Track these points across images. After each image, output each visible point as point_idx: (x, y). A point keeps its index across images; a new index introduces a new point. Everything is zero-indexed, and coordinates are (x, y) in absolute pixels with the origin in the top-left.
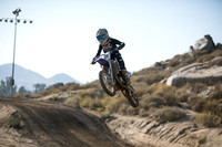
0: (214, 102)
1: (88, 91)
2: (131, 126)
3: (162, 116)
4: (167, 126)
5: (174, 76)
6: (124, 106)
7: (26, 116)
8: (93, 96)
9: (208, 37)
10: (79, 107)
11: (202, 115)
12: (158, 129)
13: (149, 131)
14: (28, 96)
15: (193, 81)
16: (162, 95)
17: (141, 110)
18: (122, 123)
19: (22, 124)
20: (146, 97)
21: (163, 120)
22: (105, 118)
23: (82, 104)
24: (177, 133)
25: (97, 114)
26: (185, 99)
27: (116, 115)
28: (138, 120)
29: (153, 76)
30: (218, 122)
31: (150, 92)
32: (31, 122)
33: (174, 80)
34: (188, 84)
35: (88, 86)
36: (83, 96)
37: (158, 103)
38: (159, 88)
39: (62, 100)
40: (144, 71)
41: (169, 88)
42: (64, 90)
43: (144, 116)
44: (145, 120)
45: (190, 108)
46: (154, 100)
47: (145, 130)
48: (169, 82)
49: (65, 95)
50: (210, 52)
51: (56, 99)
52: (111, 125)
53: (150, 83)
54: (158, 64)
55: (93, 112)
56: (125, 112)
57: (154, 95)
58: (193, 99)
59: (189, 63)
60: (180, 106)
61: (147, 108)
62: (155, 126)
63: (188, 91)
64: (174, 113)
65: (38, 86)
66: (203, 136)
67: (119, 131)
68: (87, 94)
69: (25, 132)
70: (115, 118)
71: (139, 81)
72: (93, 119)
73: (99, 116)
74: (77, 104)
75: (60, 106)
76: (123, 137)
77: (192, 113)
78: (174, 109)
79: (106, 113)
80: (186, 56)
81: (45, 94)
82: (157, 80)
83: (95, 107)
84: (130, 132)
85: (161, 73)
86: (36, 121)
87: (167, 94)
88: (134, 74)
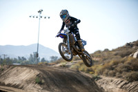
2: (111, 83)
3: (131, 77)
4: (134, 83)
6: (106, 70)
7: (45, 76)
10: (78, 71)
12: (127, 85)
13: (122, 86)
14: (47, 64)
16: (130, 64)
17: (117, 73)
18: (105, 82)
19: (43, 81)
20: (121, 65)
21: (131, 80)
22: (94, 78)
23: (80, 69)
25: (90, 75)
27: (101, 76)
28: (115, 79)
29: (125, 52)
31: (123, 62)
32: (49, 80)
36: (81, 64)
38: (129, 59)
39: (68, 67)
40: (119, 49)
41: (135, 60)
43: (119, 77)
44: (120, 80)
46: (126, 67)
47: (119, 86)
48: (135, 56)
49: (70, 63)
51: (64, 66)
52: (98, 83)
53: (123, 56)
54: (128, 44)
55: (87, 75)
56: (107, 75)
57: (126, 64)
61: (121, 72)
62: (126, 84)
65: (53, 57)
67: (103, 86)
69: (45, 86)
70: (101, 78)
71: (116, 55)
72: (87, 79)
73: (91, 77)
74: (77, 69)
75: (67, 70)
76: (106, 90)
79: (95, 75)
81: (57, 63)
82: (127, 54)
83: (88, 71)
84: (110, 87)
85: (130, 50)
86: (52, 79)
87: (134, 63)
88: (113, 50)
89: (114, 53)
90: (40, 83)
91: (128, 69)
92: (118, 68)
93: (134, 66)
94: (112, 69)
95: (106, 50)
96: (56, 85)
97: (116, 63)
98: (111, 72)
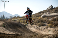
0: (52, 21)
1: (22, 18)
2: (32, 27)
3: (40, 25)
4: (41, 27)
5: (43, 15)
7: (6, 24)
8: (23, 20)
9: (52, 6)
10: (20, 22)
11: (49, 25)
15: (47, 16)
17: (35, 23)
18: (30, 26)
19: (6, 26)
20: (36, 20)
22: (26, 25)
24: (43, 29)
26: (45, 21)
29: (38, 15)
30: (53, 26)
31: (37, 19)
33: (43, 16)
34: (46, 17)
36: (21, 20)
37: (39, 22)
38: (39, 18)
39: (16, 21)
40: (36, 14)
41: (42, 18)
42: (16, 18)
43: (35, 25)
45: (46, 23)
47: (35, 28)
48: (42, 17)
50: (52, 9)
51: (14, 20)
52: (27, 27)
53: (37, 17)
54: (39, 12)
55: (23, 24)
57: (38, 20)
58: (47, 21)
59: (47, 12)
60: (44, 22)
61: (36, 23)
62: (38, 27)
63: (46, 19)
64: (43, 24)
65: (10, 17)
66: (49, 30)
67: (29, 28)
68: (22, 19)
69: (6, 28)
70: (28, 25)
71: (34, 16)
72: (23, 25)
73: (24, 24)
74: (19, 22)
76: (30, 30)
77: (47, 24)
78: (43, 23)
80: (46, 10)
81: (12, 19)
82: (39, 16)
83: (24, 22)
84: (32, 28)
85: (40, 14)
86: (9, 25)
87: (41, 19)
89: (34, 15)
90: (4, 27)
92: (35, 21)
93: (41, 21)
97: (34, 20)
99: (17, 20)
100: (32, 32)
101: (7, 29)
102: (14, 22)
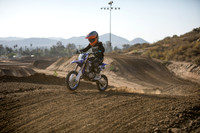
2: (181, 68)
6: (176, 56)
8: (157, 50)
10: (150, 58)
12: (197, 69)
13: (192, 70)
14: (120, 52)
16: (198, 48)
17: (187, 58)
18: (176, 66)
20: (189, 50)
22: (165, 63)
23: (151, 56)
25: (161, 61)
27: (172, 61)
28: (185, 64)
29: (191, 37)
31: (192, 47)
32: (122, 68)
35: (155, 45)
36: (152, 51)
38: (197, 44)
39: (140, 54)
42: (141, 48)
43: (189, 61)
44: (189, 64)
46: (194, 51)
47: (189, 70)
49: (141, 51)
51: (136, 54)
52: (169, 68)
53: (191, 41)
54: (195, 30)
55: (158, 60)
56: (177, 60)
57: (194, 49)
61: (190, 57)
62: (195, 67)
67: (174, 70)
70: (171, 63)
72: (159, 64)
74: (149, 56)
75: (139, 57)
76: (177, 74)
79: (166, 60)
83: (159, 57)
86: (125, 66)
88: (182, 36)
90: (114, 71)
91: (197, 53)
92: (187, 53)
94: (182, 54)
95: (175, 36)
96: (129, 71)
97: (185, 49)
98: (181, 56)
99: (144, 52)
100: (182, 80)
101: (122, 75)
102: (136, 57)
